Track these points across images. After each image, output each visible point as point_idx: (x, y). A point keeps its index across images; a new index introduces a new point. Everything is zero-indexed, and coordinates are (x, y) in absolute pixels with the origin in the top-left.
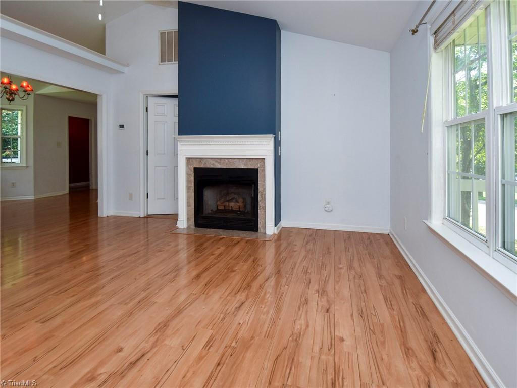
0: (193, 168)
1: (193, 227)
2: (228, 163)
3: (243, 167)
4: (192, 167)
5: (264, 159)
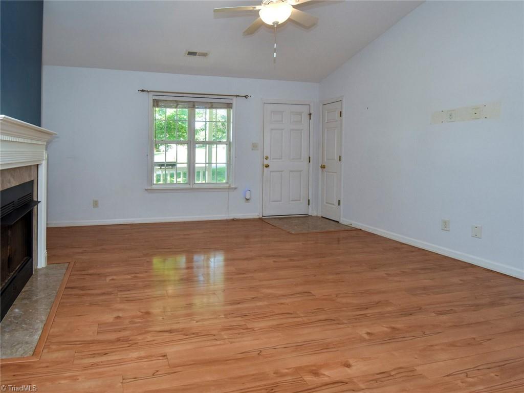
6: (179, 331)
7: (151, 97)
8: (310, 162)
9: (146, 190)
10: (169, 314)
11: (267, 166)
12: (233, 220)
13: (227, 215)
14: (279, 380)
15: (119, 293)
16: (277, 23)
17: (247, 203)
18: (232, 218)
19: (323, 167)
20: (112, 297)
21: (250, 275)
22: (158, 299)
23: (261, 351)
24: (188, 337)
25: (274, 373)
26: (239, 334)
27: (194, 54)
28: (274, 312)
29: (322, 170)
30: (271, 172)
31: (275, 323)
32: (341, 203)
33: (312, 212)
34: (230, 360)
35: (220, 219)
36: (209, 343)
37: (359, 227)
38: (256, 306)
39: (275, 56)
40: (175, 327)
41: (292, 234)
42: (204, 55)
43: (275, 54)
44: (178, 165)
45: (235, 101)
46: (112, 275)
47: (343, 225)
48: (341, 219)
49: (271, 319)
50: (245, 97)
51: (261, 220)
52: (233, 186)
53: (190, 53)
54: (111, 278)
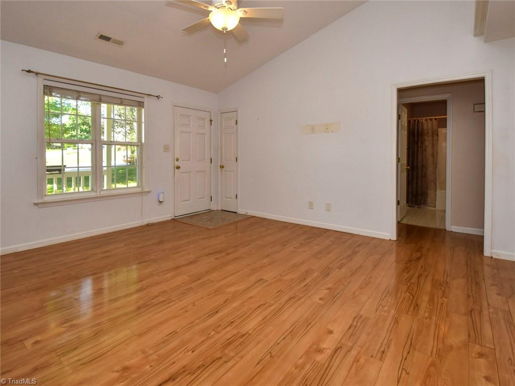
6: (181, 373)
7: (41, 82)
8: (211, 163)
9: (36, 204)
10: (154, 357)
11: (178, 168)
12: (148, 225)
13: (141, 221)
14: (303, 372)
15: (62, 359)
16: (226, 29)
17: (160, 206)
18: (146, 223)
19: (222, 167)
20: (54, 369)
21: (206, 279)
22: (127, 344)
23: (270, 352)
24: (196, 374)
25: (296, 369)
26: (241, 344)
27: (107, 39)
28: (251, 308)
29: (221, 170)
30: (182, 173)
31: (259, 319)
32: (238, 196)
33: (214, 207)
34: (253, 378)
35: (133, 226)
36: (222, 371)
37: (253, 215)
38: (233, 308)
39: (225, 61)
40: (173, 369)
41: (210, 229)
42: (120, 43)
43: (225, 59)
44: (66, 170)
45: (146, 100)
46: (30, 337)
47: (241, 214)
48: (239, 210)
49: (254, 316)
50: (157, 97)
51: (174, 220)
52: (146, 190)
53: (102, 37)
54: (32, 341)
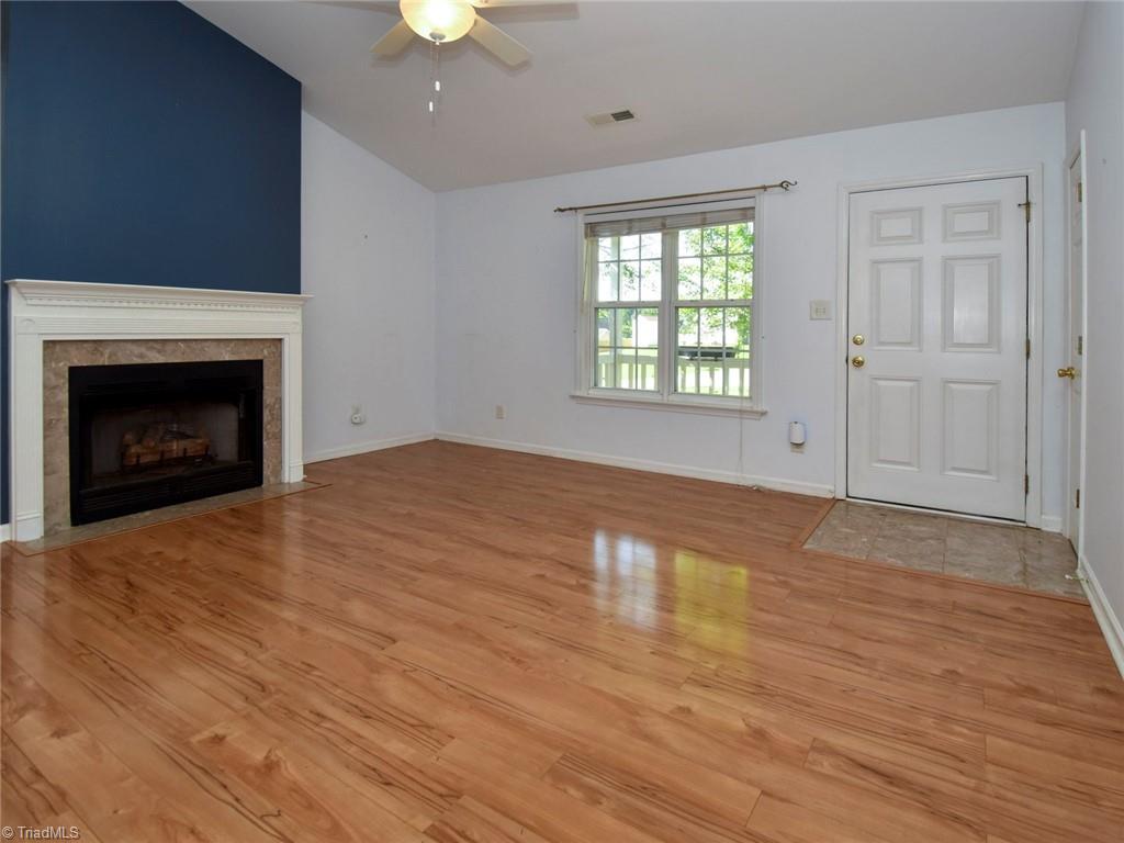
0: (66, 369)
1: (66, 526)
2: (188, 350)
3: (227, 357)
4: (64, 367)
5: (280, 340)
